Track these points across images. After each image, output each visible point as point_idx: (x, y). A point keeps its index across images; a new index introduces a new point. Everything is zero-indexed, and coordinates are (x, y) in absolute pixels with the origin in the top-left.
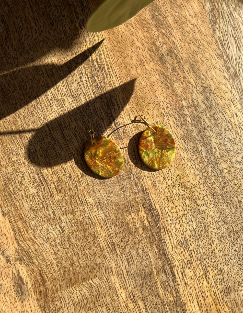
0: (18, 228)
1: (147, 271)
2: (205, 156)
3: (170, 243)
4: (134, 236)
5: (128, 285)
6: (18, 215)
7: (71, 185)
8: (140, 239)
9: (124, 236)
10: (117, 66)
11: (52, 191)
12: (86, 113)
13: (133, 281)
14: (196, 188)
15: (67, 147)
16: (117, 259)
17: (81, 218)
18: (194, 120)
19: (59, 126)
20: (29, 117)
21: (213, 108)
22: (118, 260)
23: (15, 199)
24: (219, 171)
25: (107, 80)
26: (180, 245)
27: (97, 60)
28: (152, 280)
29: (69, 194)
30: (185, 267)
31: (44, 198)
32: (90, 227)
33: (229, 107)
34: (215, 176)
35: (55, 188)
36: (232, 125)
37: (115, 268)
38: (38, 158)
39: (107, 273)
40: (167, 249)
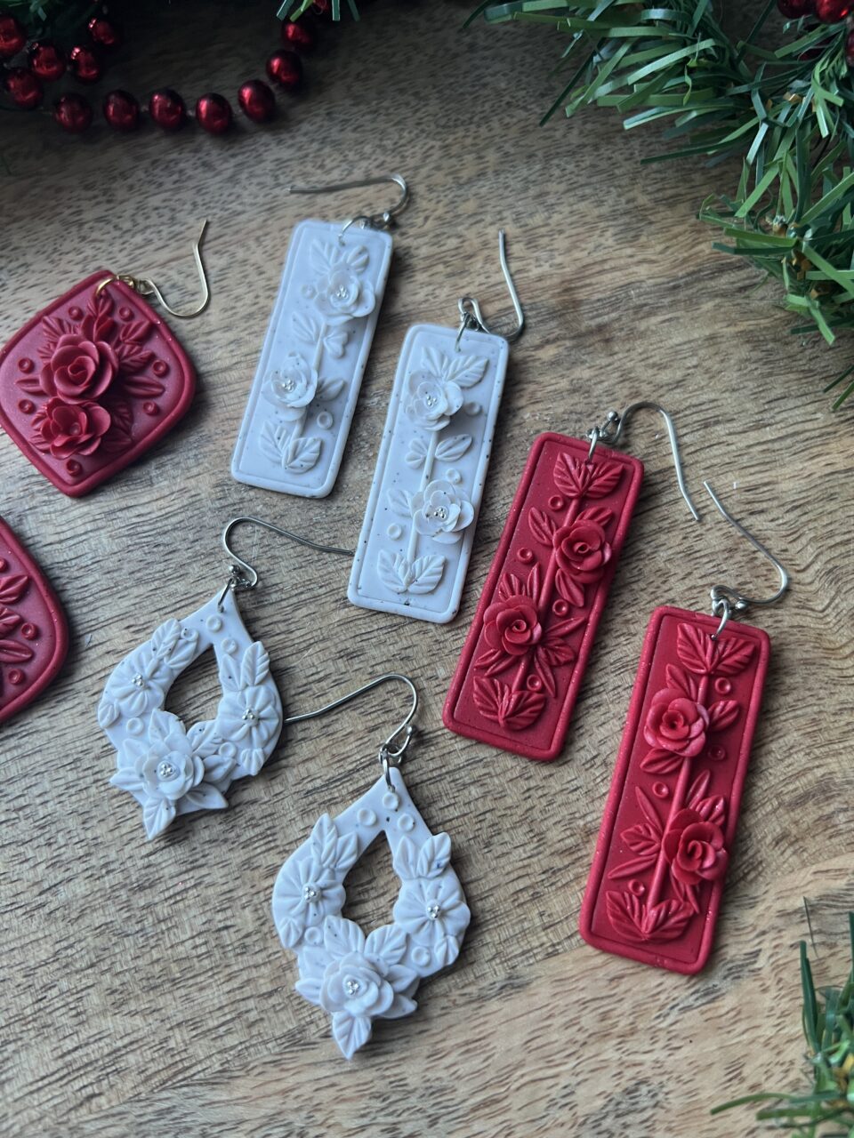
1: (744, 351)
3: (630, 271)
5: (809, 426)
7: (384, 649)
8: (616, 375)
22: (709, 463)
26: (636, 237)
29: (426, 662)
37: (743, 472)
39: (764, 505)
40: (652, 281)
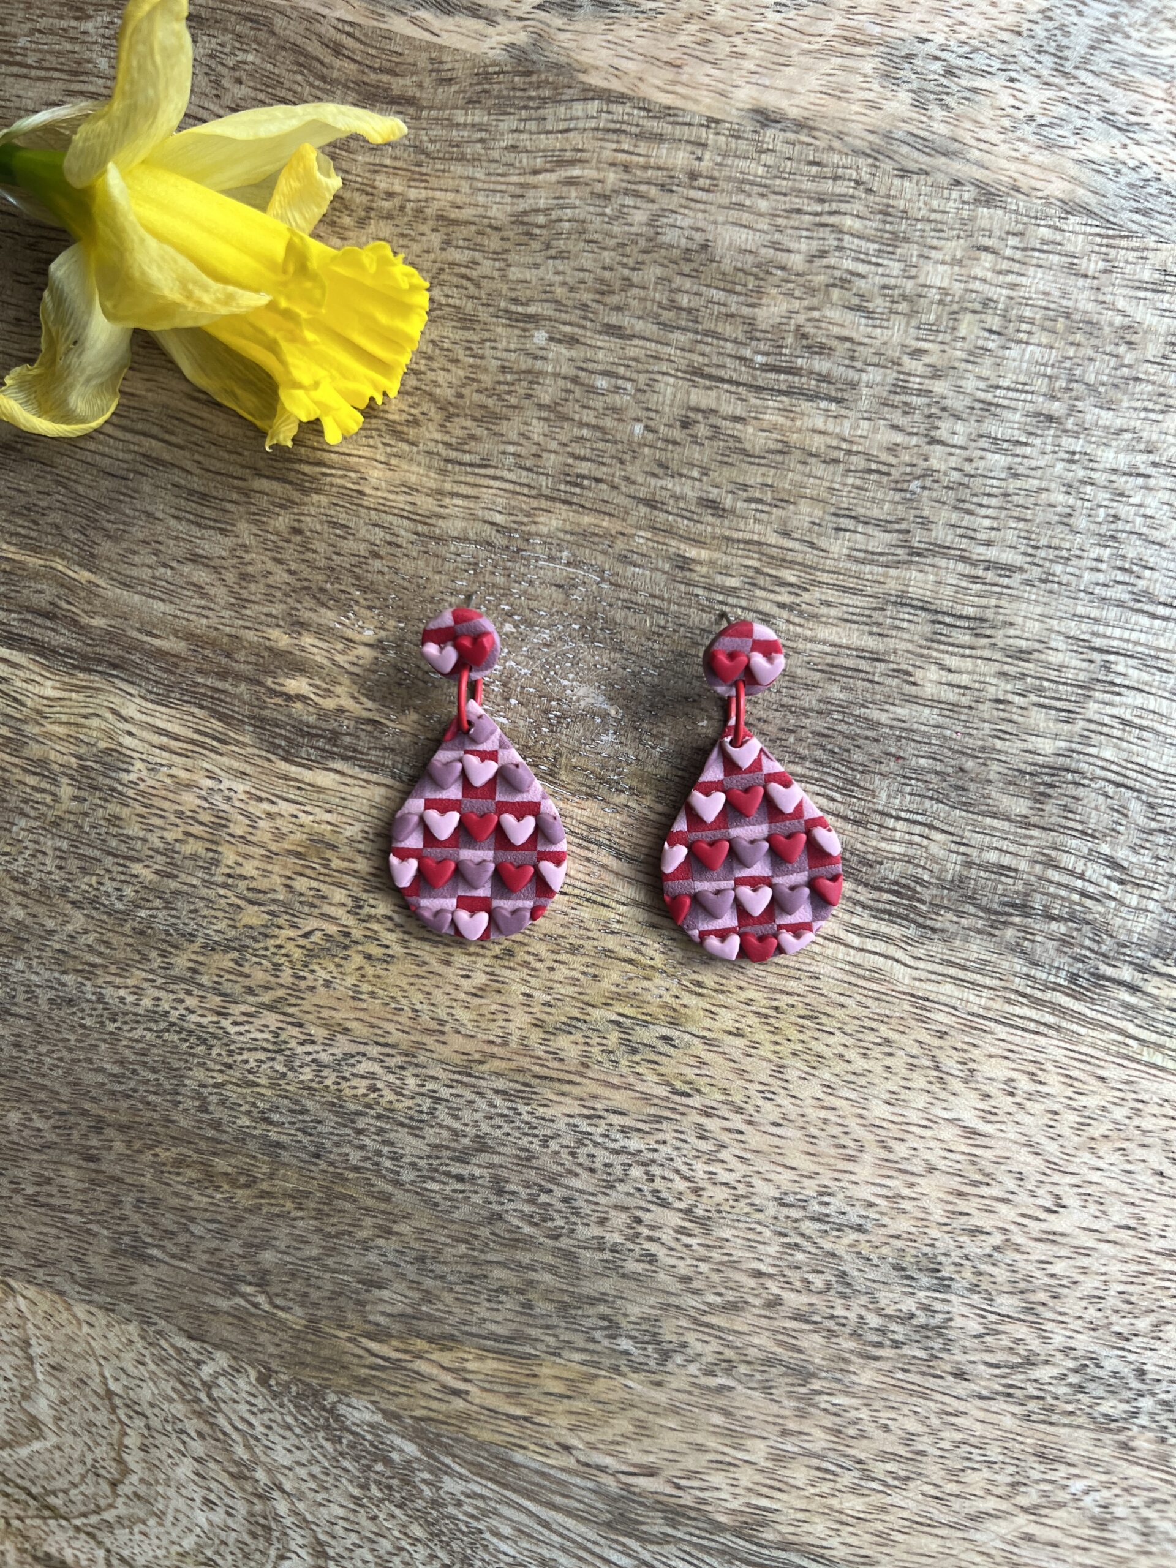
0: (660, 138)
2: (381, 1131)
4: (278, 594)
6: (716, 174)
9: (309, 556)
10: (1039, 1057)
11: (710, 388)
12: (937, 773)
13: (107, 461)
14: (281, 993)
15: (851, 583)
16: (239, 459)
17: (511, 429)
18: (566, 1200)
19: (967, 618)
20: (1102, 512)
21: (555, 1321)
23: (792, 211)
24: (284, 1139)
25: (1018, 968)
27: (1134, 989)
28: (57, 540)
30: (9, 711)
31: (706, 332)
32: (447, 438)
33: (513, 1389)
34: (276, 1108)
35: (714, 412)
36: (431, 1340)
38: (895, 427)
